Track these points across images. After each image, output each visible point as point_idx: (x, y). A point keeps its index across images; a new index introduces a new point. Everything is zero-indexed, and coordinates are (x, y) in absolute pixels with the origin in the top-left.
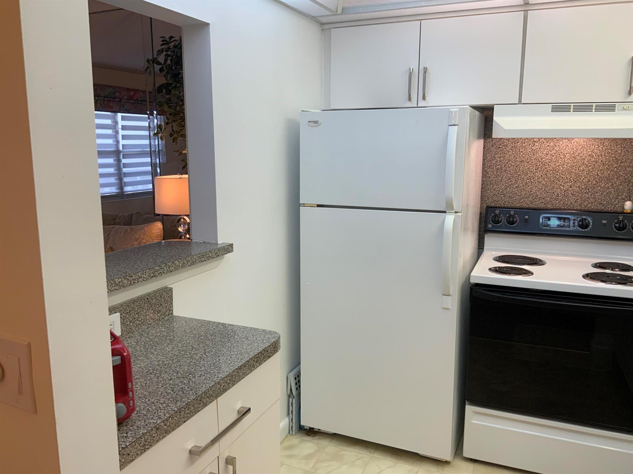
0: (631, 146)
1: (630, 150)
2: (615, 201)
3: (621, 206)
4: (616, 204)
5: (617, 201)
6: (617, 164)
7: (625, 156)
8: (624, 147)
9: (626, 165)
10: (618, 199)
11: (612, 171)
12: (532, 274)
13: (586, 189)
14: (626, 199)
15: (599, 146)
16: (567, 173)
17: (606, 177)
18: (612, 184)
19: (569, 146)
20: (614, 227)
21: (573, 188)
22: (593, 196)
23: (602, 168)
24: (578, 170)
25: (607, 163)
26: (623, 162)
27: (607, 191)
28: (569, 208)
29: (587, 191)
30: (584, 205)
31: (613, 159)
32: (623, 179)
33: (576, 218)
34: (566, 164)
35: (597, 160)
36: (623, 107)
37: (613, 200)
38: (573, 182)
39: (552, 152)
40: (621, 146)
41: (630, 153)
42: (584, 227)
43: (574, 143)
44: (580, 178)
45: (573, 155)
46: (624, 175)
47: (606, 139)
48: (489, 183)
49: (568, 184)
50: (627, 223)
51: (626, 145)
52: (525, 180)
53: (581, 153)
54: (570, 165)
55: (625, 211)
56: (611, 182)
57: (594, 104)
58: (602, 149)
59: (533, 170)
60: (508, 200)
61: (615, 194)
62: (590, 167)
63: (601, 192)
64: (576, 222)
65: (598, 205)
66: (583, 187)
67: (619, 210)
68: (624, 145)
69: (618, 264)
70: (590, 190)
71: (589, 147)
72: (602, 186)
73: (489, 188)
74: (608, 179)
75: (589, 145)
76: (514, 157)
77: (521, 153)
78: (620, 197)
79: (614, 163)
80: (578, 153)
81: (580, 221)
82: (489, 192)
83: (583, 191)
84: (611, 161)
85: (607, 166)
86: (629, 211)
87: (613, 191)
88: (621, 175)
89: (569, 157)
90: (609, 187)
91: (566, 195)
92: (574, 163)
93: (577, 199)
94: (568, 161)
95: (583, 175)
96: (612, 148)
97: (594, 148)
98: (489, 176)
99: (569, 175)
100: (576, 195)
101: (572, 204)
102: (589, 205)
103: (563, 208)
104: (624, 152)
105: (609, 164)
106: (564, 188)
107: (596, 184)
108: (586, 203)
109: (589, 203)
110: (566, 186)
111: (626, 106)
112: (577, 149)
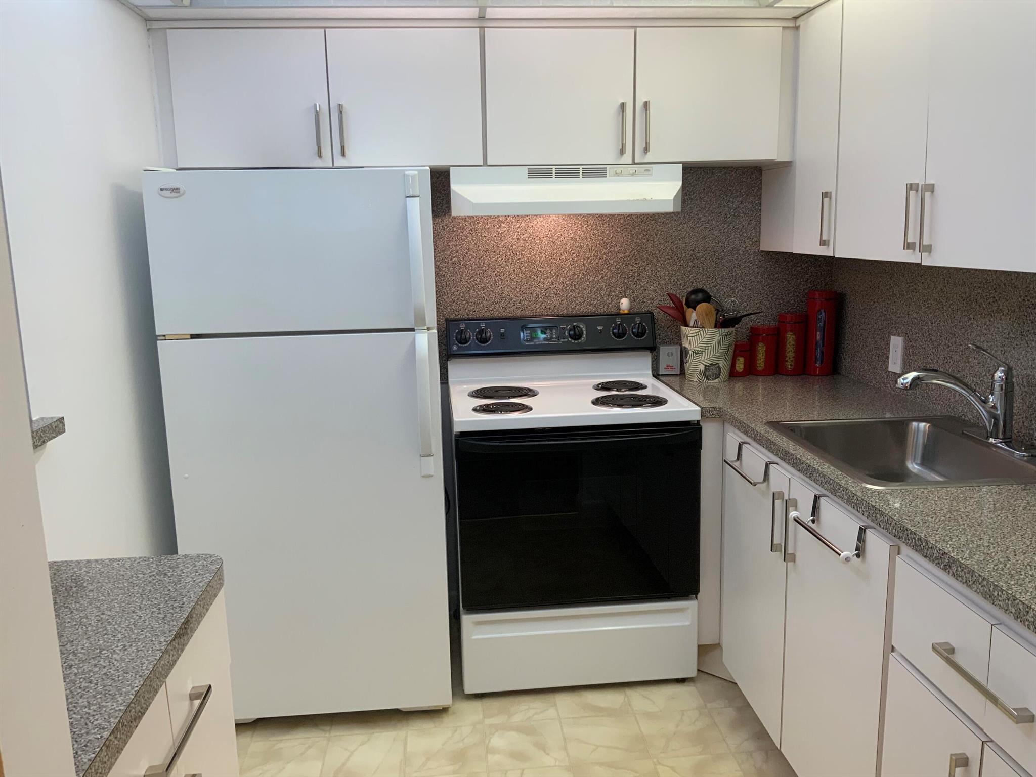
0: (619, 224)
1: (619, 230)
2: (608, 299)
3: (615, 306)
4: (609, 303)
5: (610, 299)
6: (606, 249)
7: (614, 238)
8: (612, 226)
9: (616, 250)
10: (611, 296)
11: (600, 259)
12: (531, 409)
13: (571, 285)
14: (621, 295)
15: (583, 226)
16: (546, 265)
17: (594, 268)
18: (602, 277)
19: (546, 226)
20: (612, 335)
21: (555, 285)
22: (580, 295)
23: (588, 255)
24: (560, 259)
25: (593, 248)
26: (612, 246)
27: (597, 286)
28: (553, 313)
29: (573, 288)
30: (571, 307)
31: (600, 242)
32: (615, 269)
33: (565, 326)
34: (544, 252)
35: (582, 244)
36: (616, 171)
37: (605, 298)
38: (554, 277)
39: (524, 236)
40: (609, 225)
41: (620, 234)
42: (577, 337)
43: (551, 221)
44: (563, 271)
45: (551, 240)
46: (615, 264)
47: (590, 215)
48: (445, 285)
49: (549, 279)
50: (626, 327)
51: (614, 223)
52: (493, 278)
53: (561, 235)
54: (548, 253)
55: (621, 311)
56: (600, 274)
57: (581, 167)
58: (587, 230)
59: (502, 263)
60: (472, 308)
61: (606, 289)
62: (574, 255)
63: (590, 289)
64: (567, 332)
65: (588, 306)
66: (568, 283)
67: (614, 311)
68: (612, 223)
69: (625, 383)
70: (577, 287)
71: (571, 226)
72: (591, 280)
73: (445, 292)
74: (598, 271)
75: (571, 225)
76: (475, 244)
77: (485, 239)
78: (613, 294)
79: (602, 248)
80: (557, 236)
81: (570, 330)
82: (445, 297)
83: (568, 288)
84: (598, 245)
85: (594, 252)
86: (626, 312)
87: (604, 286)
88: (612, 265)
89: (547, 243)
90: (598, 281)
91: (547, 295)
92: (554, 250)
93: (562, 300)
94: (546, 248)
95: (566, 267)
96: (599, 228)
97: (576, 228)
98: (444, 273)
99: (549, 266)
100: (560, 294)
101: (556, 307)
102: (577, 307)
103: (546, 313)
104: (613, 232)
105: (597, 249)
106: (545, 286)
107: (583, 278)
108: (573, 305)
109: (577, 304)
110: (547, 282)
111: (619, 169)
112: (555, 231)
